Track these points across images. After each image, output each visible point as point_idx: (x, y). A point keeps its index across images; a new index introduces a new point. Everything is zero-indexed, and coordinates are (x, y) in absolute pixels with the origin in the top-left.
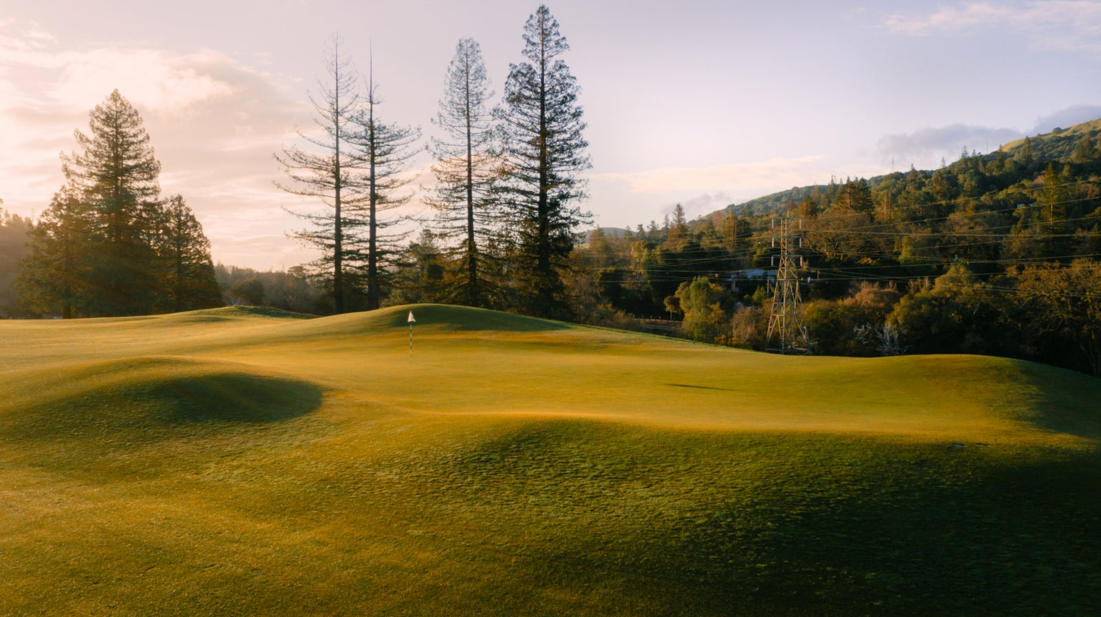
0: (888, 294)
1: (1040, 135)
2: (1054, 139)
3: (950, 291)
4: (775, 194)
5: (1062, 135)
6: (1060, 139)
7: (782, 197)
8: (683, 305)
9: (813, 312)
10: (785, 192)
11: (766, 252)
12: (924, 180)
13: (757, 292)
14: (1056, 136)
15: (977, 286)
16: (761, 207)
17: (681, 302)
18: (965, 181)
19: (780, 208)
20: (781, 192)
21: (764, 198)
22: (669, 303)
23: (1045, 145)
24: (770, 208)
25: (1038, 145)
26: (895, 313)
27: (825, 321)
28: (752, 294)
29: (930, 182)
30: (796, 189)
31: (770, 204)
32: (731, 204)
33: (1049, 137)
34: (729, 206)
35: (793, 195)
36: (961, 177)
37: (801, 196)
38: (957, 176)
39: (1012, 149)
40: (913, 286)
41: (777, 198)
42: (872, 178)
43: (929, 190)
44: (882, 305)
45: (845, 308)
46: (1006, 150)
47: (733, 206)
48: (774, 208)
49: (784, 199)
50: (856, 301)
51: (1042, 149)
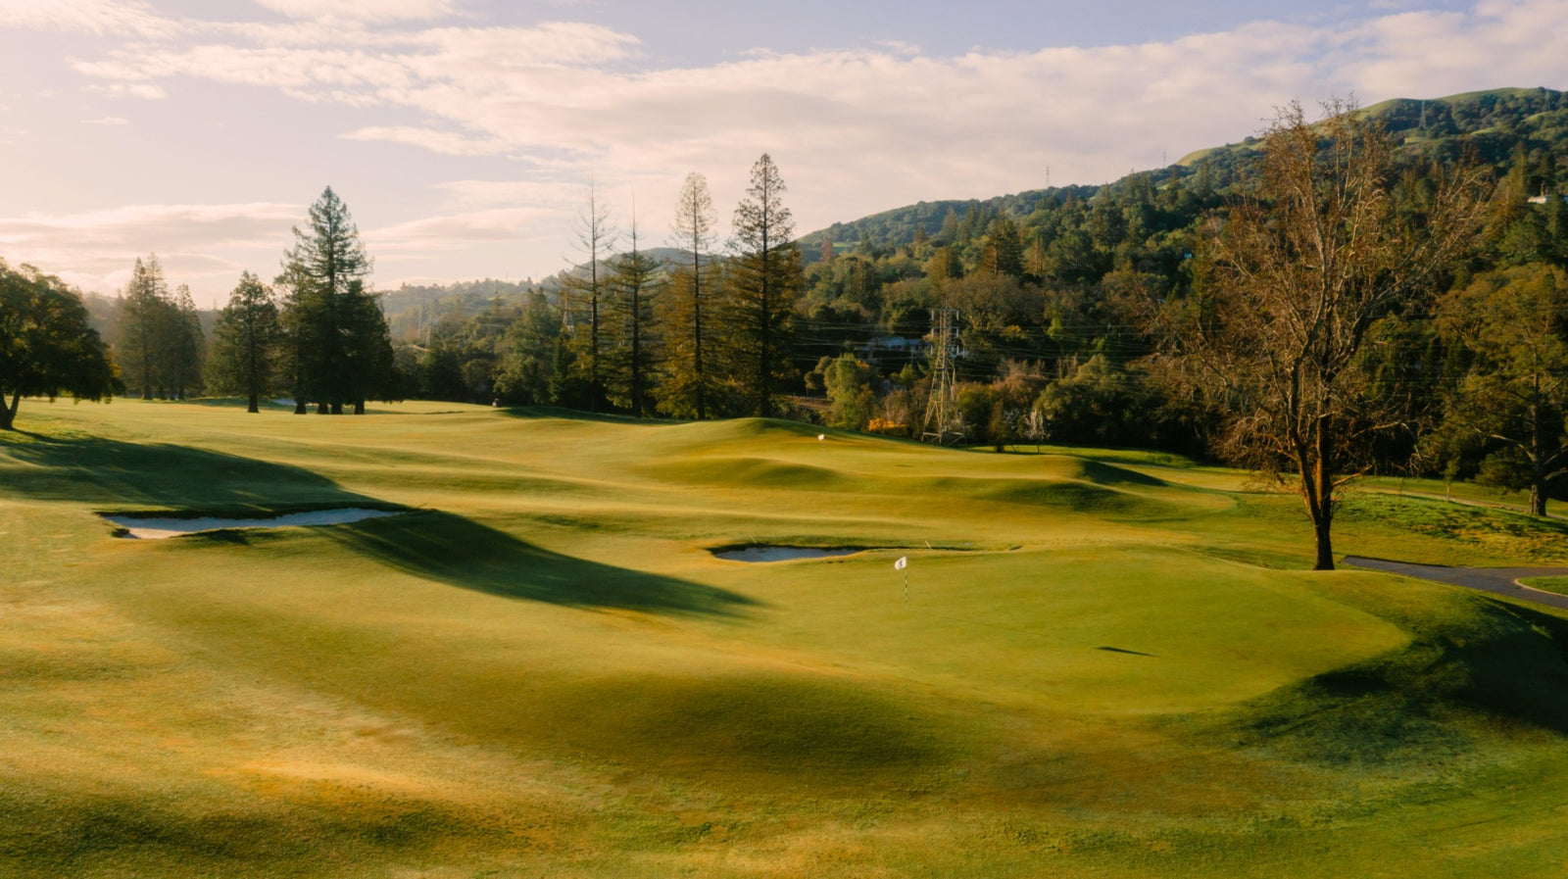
0: (1036, 381)
1: (1228, 145)
2: (1244, 152)
3: (1091, 378)
4: (896, 210)
5: (1254, 148)
6: (1251, 154)
7: (904, 215)
8: (827, 383)
9: (965, 396)
10: (908, 207)
11: (903, 315)
12: (1083, 212)
13: (904, 370)
14: (1247, 149)
15: (1114, 376)
16: (877, 228)
17: (826, 379)
18: (1131, 217)
19: (903, 231)
20: (903, 209)
21: (880, 215)
22: (810, 380)
23: (1232, 160)
24: (889, 230)
25: (1224, 160)
26: (1041, 399)
27: (977, 405)
28: (899, 372)
29: (1090, 215)
30: (922, 204)
31: (888, 224)
32: (836, 222)
33: (1240, 148)
34: (835, 226)
35: (919, 212)
36: (1126, 211)
37: (929, 215)
38: (1122, 209)
39: (1195, 162)
40: (1060, 364)
41: (898, 215)
42: (1021, 194)
43: (1089, 229)
44: (1030, 389)
45: (995, 392)
46: (1186, 164)
47: (838, 225)
48: (895, 230)
49: (906, 219)
50: (1006, 386)
51: (1229, 165)
